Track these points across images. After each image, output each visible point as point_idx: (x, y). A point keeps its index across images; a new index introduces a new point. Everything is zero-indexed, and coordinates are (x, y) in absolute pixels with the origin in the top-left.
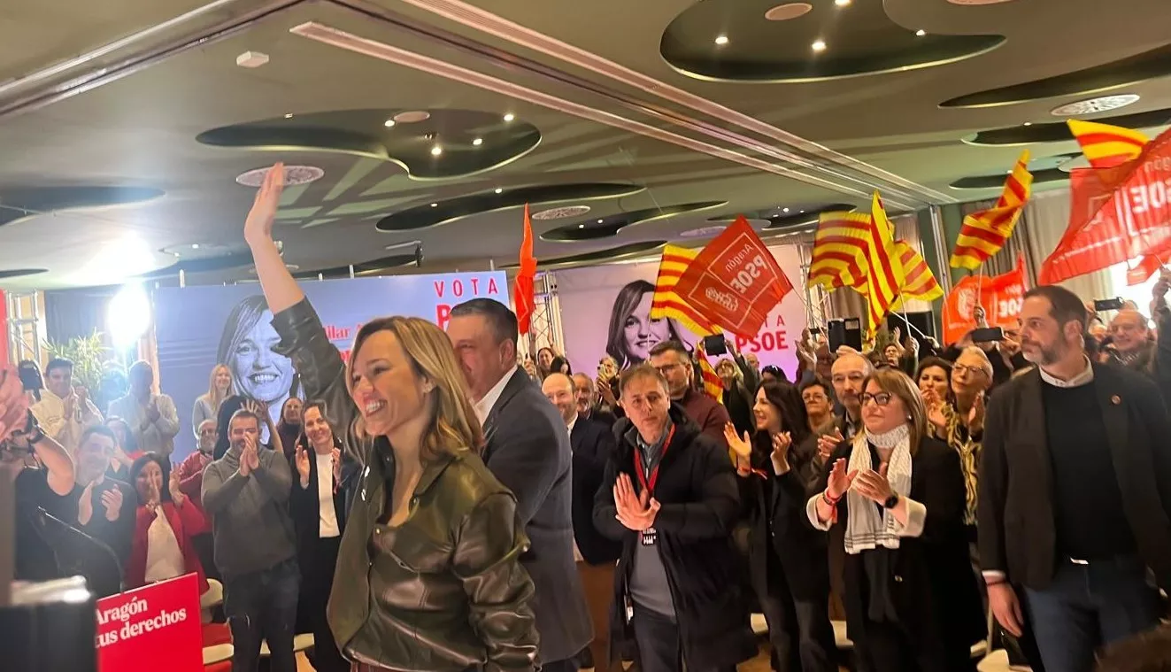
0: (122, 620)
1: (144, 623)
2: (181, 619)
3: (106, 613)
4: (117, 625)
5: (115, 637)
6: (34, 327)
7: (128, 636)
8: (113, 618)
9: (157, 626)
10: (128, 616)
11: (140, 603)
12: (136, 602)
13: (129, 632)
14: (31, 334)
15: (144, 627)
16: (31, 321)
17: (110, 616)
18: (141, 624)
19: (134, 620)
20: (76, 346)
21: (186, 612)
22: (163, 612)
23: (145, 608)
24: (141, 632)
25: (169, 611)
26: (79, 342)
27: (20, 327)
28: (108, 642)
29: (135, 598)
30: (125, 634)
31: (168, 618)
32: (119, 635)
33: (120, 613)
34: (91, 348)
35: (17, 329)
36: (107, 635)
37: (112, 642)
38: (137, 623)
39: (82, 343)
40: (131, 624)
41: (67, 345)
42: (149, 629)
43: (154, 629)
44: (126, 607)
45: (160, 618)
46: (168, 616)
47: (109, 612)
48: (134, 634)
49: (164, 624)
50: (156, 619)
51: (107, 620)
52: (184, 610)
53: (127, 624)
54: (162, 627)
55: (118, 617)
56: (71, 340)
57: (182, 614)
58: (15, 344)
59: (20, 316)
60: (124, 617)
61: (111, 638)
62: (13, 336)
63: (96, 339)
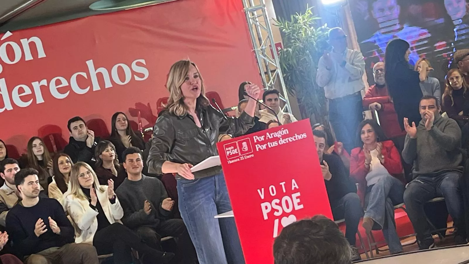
0: (279, 137)
1: (288, 138)
2: (304, 137)
3: (271, 134)
4: (277, 139)
5: (277, 144)
6: (263, 11)
7: (282, 143)
8: (275, 136)
9: (294, 140)
10: (281, 136)
11: (285, 130)
12: (283, 130)
13: (282, 142)
14: (262, 17)
15: (288, 140)
16: (261, 8)
17: (273, 135)
18: (287, 139)
19: (284, 137)
22: (296, 134)
23: (288, 133)
24: (287, 142)
25: (298, 134)
27: (255, 13)
28: (274, 145)
29: (283, 129)
30: (281, 142)
32: (278, 143)
33: (277, 135)
35: (253, 15)
36: (273, 143)
37: (276, 145)
38: (285, 138)
39: (300, 17)
40: (282, 139)
41: (290, 20)
42: (290, 141)
43: (293, 140)
44: (279, 131)
45: (295, 137)
46: (298, 136)
47: (273, 134)
48: (285, 143)
49: (297, 139)
50: (293, 137)
51: (272, 137)
52: (305, 134)
54: (296, 140)
55: (277, 136)
56: (292, 17)
57: (304, 135)
58: (254, 26)
59: (253, 5)
60: (279, 136)
61: (275, 144)
62: (251, 20)
63: (309, 13)
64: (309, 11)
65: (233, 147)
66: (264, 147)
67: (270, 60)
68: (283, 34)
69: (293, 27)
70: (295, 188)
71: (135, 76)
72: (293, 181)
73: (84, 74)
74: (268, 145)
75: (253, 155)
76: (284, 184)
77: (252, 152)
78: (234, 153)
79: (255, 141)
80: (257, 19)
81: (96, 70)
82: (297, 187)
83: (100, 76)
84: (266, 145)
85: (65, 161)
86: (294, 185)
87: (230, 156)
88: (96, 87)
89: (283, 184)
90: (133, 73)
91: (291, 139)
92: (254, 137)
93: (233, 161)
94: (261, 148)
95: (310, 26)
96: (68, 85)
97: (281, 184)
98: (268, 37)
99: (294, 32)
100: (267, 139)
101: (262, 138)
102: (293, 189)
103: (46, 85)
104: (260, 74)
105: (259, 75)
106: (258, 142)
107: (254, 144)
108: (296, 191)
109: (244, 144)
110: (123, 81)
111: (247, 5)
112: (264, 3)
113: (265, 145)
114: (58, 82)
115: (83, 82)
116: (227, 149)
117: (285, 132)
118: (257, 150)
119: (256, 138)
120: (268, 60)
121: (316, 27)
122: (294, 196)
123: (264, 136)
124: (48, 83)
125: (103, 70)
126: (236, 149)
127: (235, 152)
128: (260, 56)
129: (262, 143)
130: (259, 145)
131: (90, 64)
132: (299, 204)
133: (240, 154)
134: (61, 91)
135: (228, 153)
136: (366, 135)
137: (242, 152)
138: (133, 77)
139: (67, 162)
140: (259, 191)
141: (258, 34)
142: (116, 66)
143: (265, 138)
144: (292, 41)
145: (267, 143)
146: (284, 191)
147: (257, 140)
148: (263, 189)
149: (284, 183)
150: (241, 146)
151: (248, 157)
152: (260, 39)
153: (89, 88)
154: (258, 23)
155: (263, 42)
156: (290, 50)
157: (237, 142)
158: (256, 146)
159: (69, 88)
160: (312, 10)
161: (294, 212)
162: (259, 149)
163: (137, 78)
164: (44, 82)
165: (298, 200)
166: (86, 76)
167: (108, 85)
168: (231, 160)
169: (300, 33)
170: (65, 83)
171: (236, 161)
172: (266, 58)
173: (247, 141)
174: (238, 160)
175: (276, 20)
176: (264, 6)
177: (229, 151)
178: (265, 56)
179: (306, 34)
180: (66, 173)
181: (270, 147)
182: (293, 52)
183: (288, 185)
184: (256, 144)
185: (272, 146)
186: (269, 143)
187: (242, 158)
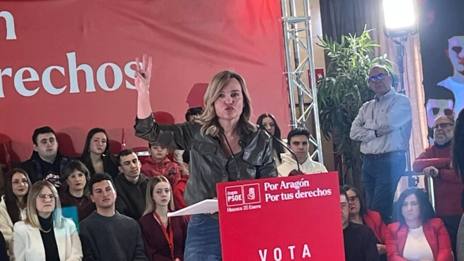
0: (296, 189)
2: (328, 194)
3: (287, 184)
4: (294, 191)
5: (293, 197)
6: (307, 25)
7: (299, 197)
8: (291, 187)
9: (315, 195)
10: (299, 187)
11: (305, 181)
13: (300, 195)
14: (305, 32)
15: (307, 195)
16: (305, 20)
17: (289, 185)
18: (306, 193)
19: (303, 189)
20: (347, 45)
21: (332, 191)
22: (318, 189)
23: (308, 185)
24: (306, 196)
25: (321, 189)
26: (349, 39)
27: (296, 25)
28: (289, 198)
29: (303, 179)
30: (298, 195)
31: (320, 193)
32: (294, 195)
33: (295, 185)
34: (360, 45)
35: (293, 27)
36: (288, 194)
37: (291, 198)
38: (304, 192)
39: (353, 40)
41: (340, 42)
42: (311, 196)
43: (313, 196)
44: (298, 182)
46: (321, 191)
47: (289, 183)
48: (303, 197)
49: (318, 195)
50: (314, 192)
51: (288, 187)
52: (330, 190)
53: (299, 191)
55: (294, 187)
56: (343, 38)
57: (329, 192)
58: (291, 42)
59: (295, 15)
60: (297, 187)
61: (290, 196)
62: (288, 33)
63: (365, 36)
64: (366, 33)
65: (236, 192)
66: (276, 198)
67: (306, 90)
68: (327, 59)
69: (343, 51)
70: (307, 256)
71: (127, 82)
72: (306, 247)
73: (62, 70)
74: (280, 196)
75: (260, 206)
76: (294, 249)
77: (260, 202)
78: (237, 200)
79: (266, 189)
80: (297, 34)
81: (77, 67)
82: (309, 256)
83: (81, 75)
84: (279, 196)
85: (21, 180)
86: (306, 252)
87: (231, 202)
88: (74, 89)
89: (292, 248)
90: (125, 77)
91: (310, 194)
92: (265, 184)
93: (233, 210)
94: (272, 199)
95: (365, 54)
96: (38, 79)
97: (289, 247)
98: (308, 59)
99: (342, 57)
100: (281, 188)
101: (275, 187)
102: (304, 256)
103: (10, 75)
104: (290, 106)
105: (287, 106)
106: (269, 191)
107: (263, 193)
109: (252, 190)
110: (110, 85)
111: (286, 14)
112: (309, 14)
113: (277, 196)
114: (27, 75)
115: (58, 80)
116: (229, 193)
117: (306, 183)
118: (267, 200)
119: (267, 185)
120: (302, 89)
121: (372, 56)
123: (278, 184)
124: (14, 73)
125: (87, 68)
126: (240, 196)
127: (238, 198)
128: (293, 83)
129: (273, 193)
130: (270, 195)
131: (71, 57)
133: (244, 202)
134: (29, 86)
135: (229, 198)
136: (409, 207)
137: (247, 201)
138: (124, 84)
139: (24, 181)
140: (260, 252)
141: (295, 54)
142: (106, 65)
143: (278, 187)
144: (339, 69)
145: (280, 194)
146: (292, 257)
147: (269, 188)
148: (266, 251)
149: (294, 247)
150: (247, 192)
151: (254, 207)
152: (296, 60)
153: (65, 87)
154: (297, 40)
155: (300, 65)
156: (333, 80)
157: (242, 187)
158: (266, 195)
159: (38, 84)
160: (370, 34)
162: (269, 200)
163: (129, 85)
164: (8, 72)
166: (63, 73)
167: (90, 88)
168: (232, 207)
169: (351, 60)
170: (34, 76)
171: (237, 209)
172: (300, 86)
173: (255, 187)
174: (241, 209)
175: (322, 38)
176: (309, 18)
177: (231, 196)
178: (300, 83)
179: (358, 63)
180: (20, 196)
181: (283, 199)
182: (337, 83)
183: (298, 251)
184: (267, 192)
185: (286, 199)
186: (282, 195)
187: (246, 208)
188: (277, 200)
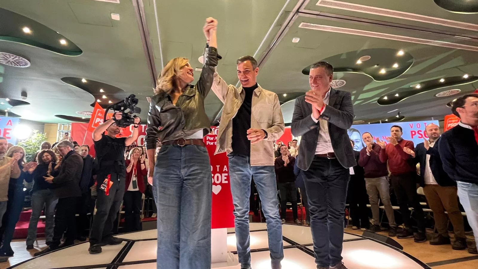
66: (212, 143)
72: (225, 166)
74: (214, 143)
79: (207, 139)
84: (213, 143)
86: (225, 169)
89: (218, 166)
92: (207, 137)
94: (210, 144)
97: (217, 166)
100: (215, 140)
101: (212, 139)
102: (224, 171)
106: (209, 140)
108: (225, 172)
118: (207, 144)
122: (224, 175)
123: (213, 138)
129: (211, 141)
130: (209, 142)
132: (225, 180)
143: (214, 139)
145: (214, 142)
146: (218, 171)
149: (219, 166)
158: (207, 142)
161: (221, 184)
162: (209, 144)
165: (226, 178)
183: (221, 168)
184: (207, 141)
188: (212, 144)
